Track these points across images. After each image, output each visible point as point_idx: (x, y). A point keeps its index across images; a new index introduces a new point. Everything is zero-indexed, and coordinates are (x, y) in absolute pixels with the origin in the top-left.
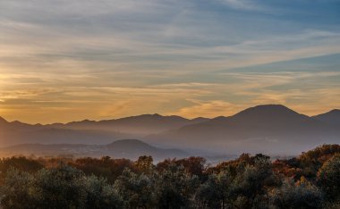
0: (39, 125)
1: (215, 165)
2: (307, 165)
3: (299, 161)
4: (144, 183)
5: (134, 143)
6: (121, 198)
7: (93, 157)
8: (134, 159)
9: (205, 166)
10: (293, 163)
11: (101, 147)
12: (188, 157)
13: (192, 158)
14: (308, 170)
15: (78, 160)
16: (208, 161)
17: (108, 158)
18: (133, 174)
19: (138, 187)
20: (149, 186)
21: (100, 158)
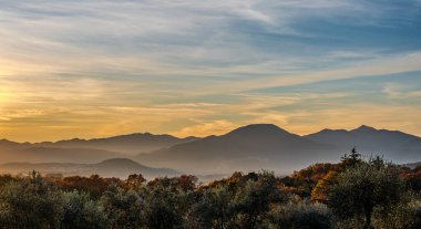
0: (27, 143)
1: (207, 184)
2: (301, 184)
3: (292, 180)
4: (133, 199)
5: (124, 162)
6: (105, 216)
7: (82, 176)
8: (124, 178)
9: (197, 184)
10: (287, 181)
11: (91, 166)
12: (179, 176)
13: (183, 177)
14: (301, 189)
15: (66, 179)
16: (200, 180)
17: (97, 176)
18: (120, 189)
19: (125, 203)
20: (137, 203)
21: (88, 176)
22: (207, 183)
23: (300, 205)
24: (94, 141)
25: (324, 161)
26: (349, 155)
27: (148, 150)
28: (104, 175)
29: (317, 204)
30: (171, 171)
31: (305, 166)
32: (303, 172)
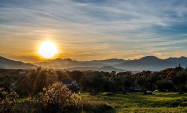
2: (163, 74)
5: (109, 67)
8: (110, 72)
14: (163, 76)
16: (133, 73)
22: (135, 74)
23: (164, 80)
24: (100, 61)
25: (170, 67)
26: (178, 66)
27: (116, 63)
28: (104, 71)
29: (169, 81)
30: (124, 70)
31: (164, 69)
32: (164, 71)
